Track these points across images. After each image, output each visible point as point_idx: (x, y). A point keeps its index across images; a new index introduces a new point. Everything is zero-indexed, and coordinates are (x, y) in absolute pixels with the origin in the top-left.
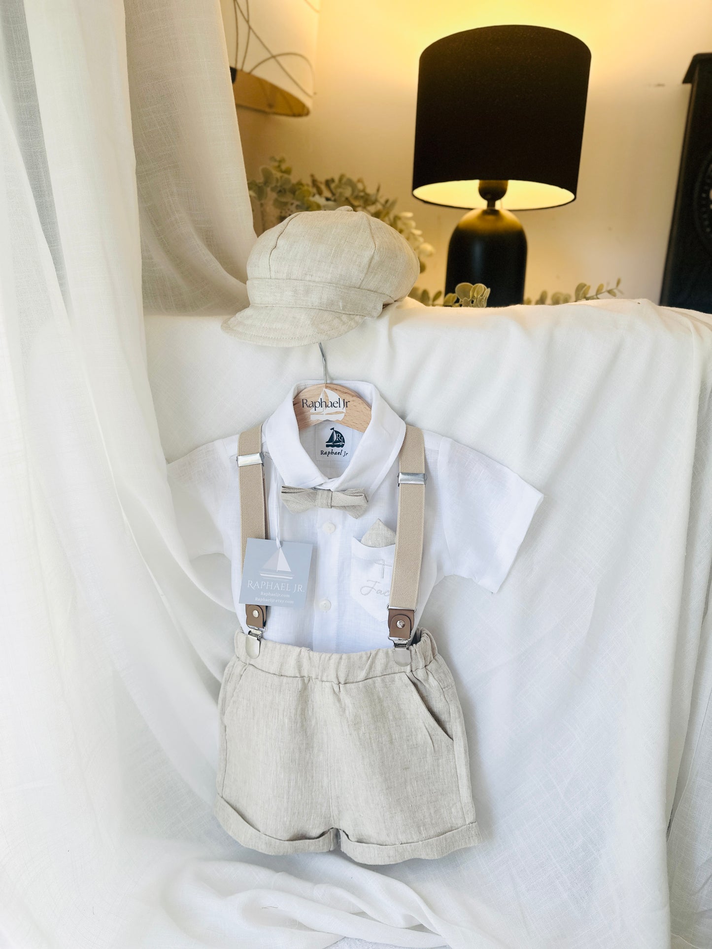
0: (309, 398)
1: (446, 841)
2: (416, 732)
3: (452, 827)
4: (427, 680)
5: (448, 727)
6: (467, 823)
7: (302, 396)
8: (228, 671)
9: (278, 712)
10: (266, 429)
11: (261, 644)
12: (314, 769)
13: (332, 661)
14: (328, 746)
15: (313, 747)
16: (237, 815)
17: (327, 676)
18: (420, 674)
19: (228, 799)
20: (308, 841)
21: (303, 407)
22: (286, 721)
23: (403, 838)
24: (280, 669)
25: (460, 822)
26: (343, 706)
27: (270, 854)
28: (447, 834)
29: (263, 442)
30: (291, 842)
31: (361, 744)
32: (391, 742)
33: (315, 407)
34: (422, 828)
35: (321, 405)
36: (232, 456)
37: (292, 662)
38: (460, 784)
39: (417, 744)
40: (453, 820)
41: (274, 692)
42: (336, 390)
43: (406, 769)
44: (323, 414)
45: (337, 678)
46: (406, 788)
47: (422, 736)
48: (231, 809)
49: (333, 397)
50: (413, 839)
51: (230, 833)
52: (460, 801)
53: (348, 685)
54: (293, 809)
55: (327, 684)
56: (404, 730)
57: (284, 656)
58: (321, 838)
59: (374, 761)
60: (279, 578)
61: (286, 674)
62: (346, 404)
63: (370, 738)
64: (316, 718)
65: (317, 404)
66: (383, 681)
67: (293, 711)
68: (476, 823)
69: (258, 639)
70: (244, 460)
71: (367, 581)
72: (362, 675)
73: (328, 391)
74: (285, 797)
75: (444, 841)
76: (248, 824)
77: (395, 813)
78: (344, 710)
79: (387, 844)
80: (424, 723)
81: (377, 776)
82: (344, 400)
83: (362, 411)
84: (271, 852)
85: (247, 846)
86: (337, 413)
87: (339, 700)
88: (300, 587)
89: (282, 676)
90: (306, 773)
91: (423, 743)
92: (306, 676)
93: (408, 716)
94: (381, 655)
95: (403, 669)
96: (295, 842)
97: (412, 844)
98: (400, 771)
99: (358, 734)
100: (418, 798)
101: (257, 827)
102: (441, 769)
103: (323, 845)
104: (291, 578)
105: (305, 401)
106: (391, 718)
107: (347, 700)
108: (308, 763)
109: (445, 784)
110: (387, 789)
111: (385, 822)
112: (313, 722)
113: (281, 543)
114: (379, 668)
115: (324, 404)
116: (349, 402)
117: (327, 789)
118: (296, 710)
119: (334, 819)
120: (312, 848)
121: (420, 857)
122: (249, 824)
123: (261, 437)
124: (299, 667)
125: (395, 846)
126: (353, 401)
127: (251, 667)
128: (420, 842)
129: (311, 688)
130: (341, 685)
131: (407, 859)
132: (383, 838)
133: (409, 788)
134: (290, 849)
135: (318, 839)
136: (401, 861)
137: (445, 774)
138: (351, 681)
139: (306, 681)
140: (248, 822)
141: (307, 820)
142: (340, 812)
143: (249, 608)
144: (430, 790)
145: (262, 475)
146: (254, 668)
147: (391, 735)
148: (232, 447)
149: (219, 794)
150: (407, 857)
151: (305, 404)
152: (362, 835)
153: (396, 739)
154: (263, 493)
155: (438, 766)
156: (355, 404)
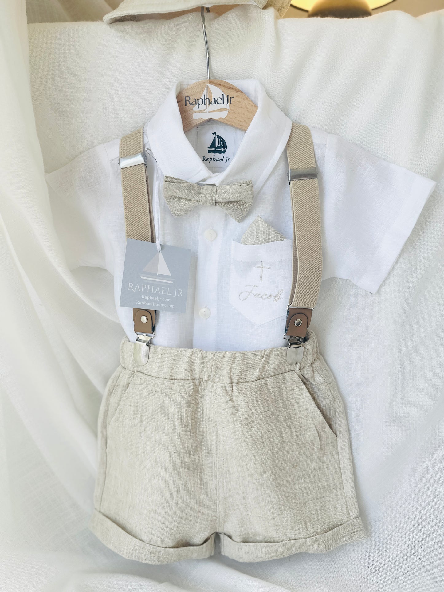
0: (192, 95)
1: (332, 536)
2: (305, 431)
3: (337, 522)
4: (313, 377)
5: (333, 423)
6: (352, 518)
7: (185, 94)
8: (113, 382)
9: (168, 417)
10: (149, 130)
11: (151, 349)
12: (203, 471)
13: (226, 359)
14: (217, 448)
15: (201, 450)
16: (118, 527)
17: (220, 376)
18: (307, 372)
19: (107, 513)
20: (192, 547)
21: (186, 105)
22: (177, 424)
23: (291, 535)
24: (171, 372)
25: (345, 517)
26: (236, 405)
27: (154, 564)
28: (334, 530)
29: (145, 143)
30: (176, 549)
31: (253, 443)
32: (282, 442)
33: (198, 104)
34: (309, 525)
35: (204, 102)
36: (113, 160)
37: (183, 364)
38: (343, 478)
39: (305, 443)
40: (338, 516)
41: (164, 396)
42: (220, 85)
43: (294, 467)
44: (206, 112)
45: (231, 377)
46: (294, 486)
47: (311, 435)
48: (110, 522)
49: (217, 92)
50: (301, 535)
51: (111, 547)
52: (344, 496)
53: (241, 385)
54: (181, 513)
55: (219, 384)
56: (294, 430)
57: (174, 359)
58: (205, 545)
59: (265, 460)
60: (160, 282)
61: (177, 377)
62: (230, 100)
63: (262, 438)
64: (206, 421)
65: (200, 102)
66: (274, 380)
67: (184, 414)
68: (360, 517)
69: (147, 345)
70: (126, 163)
71: (246, 286)
72: (255, 374)
73: (212, 87)
74: (174, 502)
75: (331, 537)
76: (130, 536)
77: (284, 510)
78: (236, 408)
79: (275, 540)
80: (313, 420)
81: (268, 475)
82: (228, 96)
83: (246, 107)
84: (154, 562)
85: (130, 559)
86: (220, 110)
87: (232, 400)
88: (180, 291)
89: (172, 379)
90: (195, 476)
91: (310, 441)
92: (197, 378)
93: (298, 416)
94: (275, 353)
95: (292, 367)
96: (180, 549)
97: (300, 540)
98: (288, 470)
99: (251, 433)
100: (305, 495)
101: (141, 538)
102: (326, 466)
103: (206, 552)
104: (172, 282)
105: (188, 99)
106: (282, 418)
107: (241, 401)
108: (197, 466)
109: (330, 480)
110: (277, 487)
111: (274, 520)
112: (202, 425)
113: (162, 246)
114: (272, 367)
115: (207, 101)
116: (233, 97)
117: (215, 491)
118: (187, 412)
119: (219, 522)
120: (195, 555)
121: (307, 552)
122: (132, 535)
123: (143, 138)
124: (191, 369)
125: (283, 542)
126: (237, 96)
127: (140, 374)
128: (308, 539)
129: (201, 391)
130: (234, 385)
131: (293, 554)
132: (272, 534)
133: (297, 486)
134: (174, 557)
135: (201, 546)
136: (288, 556)
137: (329, 470)
138: (244, 380)
139: (197, 383)
140: (130, 533)
141: (194, 523)
142: (226, 513)
143: (137, 313)
144: (316, 487)
145: (145, 176)
146: (143, 374)
147: (281, 435)
148: (115, 151)
149: (96, 509)
150: (294, 551)
151: (187, 102)
152: (248, 534)
153: (286, 439)
154: (147, 194)
155: (323, 463)
156: (240, 100)
